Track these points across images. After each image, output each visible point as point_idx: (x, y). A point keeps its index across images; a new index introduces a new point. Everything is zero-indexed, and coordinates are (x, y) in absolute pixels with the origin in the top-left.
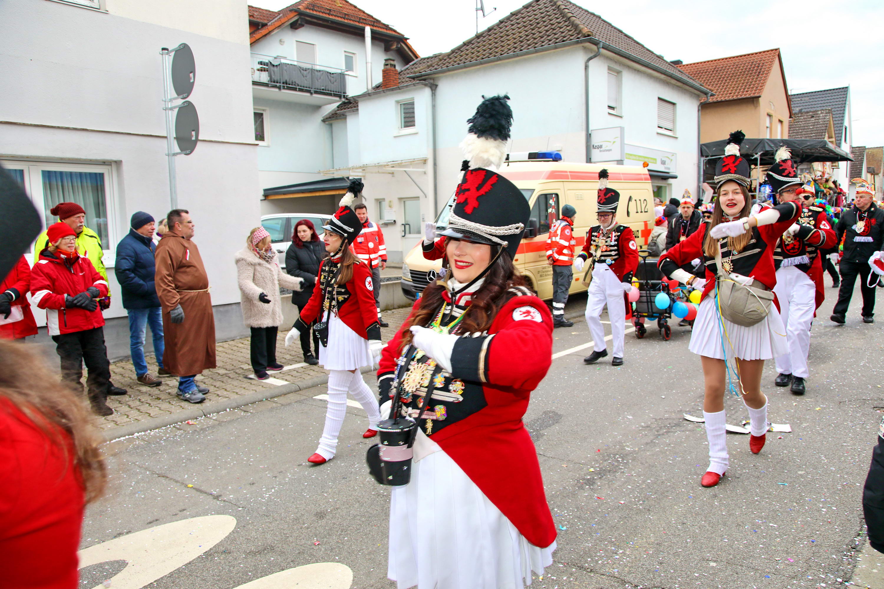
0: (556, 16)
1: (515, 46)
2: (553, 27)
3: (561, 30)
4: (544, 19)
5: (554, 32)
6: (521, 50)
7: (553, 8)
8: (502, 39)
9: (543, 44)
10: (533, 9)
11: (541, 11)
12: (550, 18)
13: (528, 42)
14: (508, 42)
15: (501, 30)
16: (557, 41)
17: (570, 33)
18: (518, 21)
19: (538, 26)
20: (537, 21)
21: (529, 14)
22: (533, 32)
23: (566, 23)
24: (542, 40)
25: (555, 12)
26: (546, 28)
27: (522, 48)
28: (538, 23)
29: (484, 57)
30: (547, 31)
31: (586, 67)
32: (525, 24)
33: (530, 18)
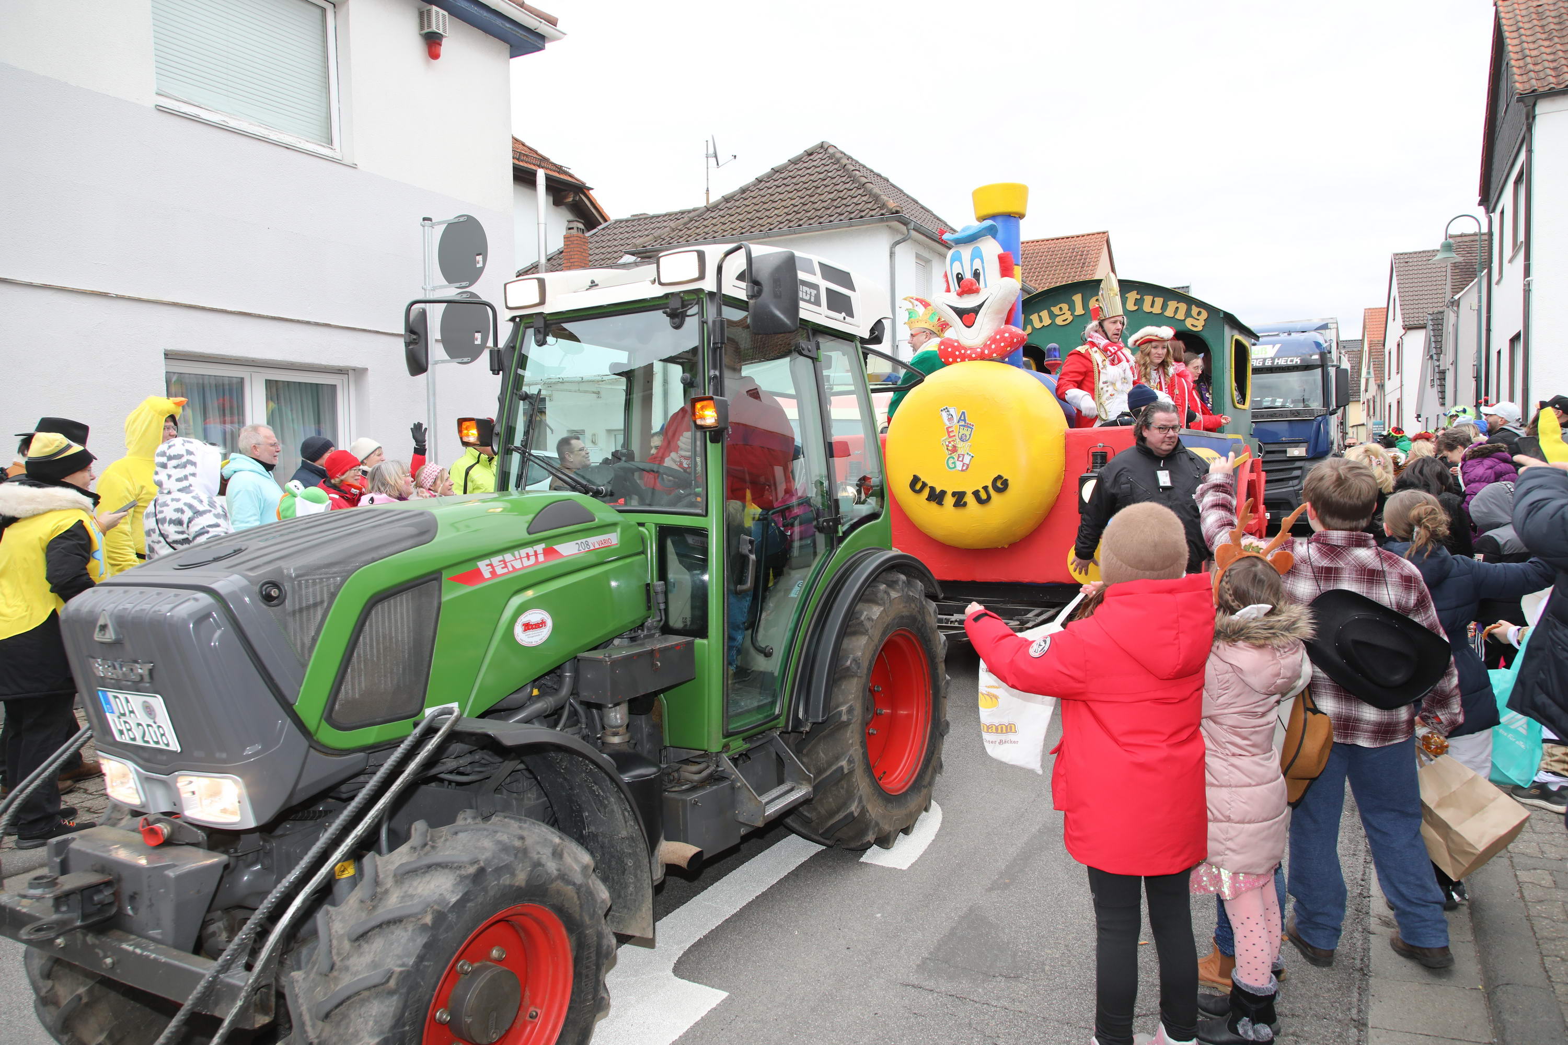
0: (844, 179)
1: (789, 217)
2: (841, 194)
3: (855, 200)
4: (825, 182)
5: (844, 202)
6: (800, 225)
7: (836, 166)
8: (765, 206)
9: (832, 218)
10: (806, 165)
11: (818, 170)
12: (834, 181)
13: (809, 214)
14: (776, 212)
15: (762, 193)
16: (852, 216)
17: (869, 206)
18: (785, 182)
19: (819, 191)
20: (815, 184)
21: (800, 172)
22: (812, 199)
23: (860, 192)
24: (829, 212)
25: (839, 173)
26: (831, 196)
27: (801, 222)
28: (817, 188)
29: (743, 231)
30: (833, 200)
31: (892, 254)
32: (797, 187)
33: (803, 179)
